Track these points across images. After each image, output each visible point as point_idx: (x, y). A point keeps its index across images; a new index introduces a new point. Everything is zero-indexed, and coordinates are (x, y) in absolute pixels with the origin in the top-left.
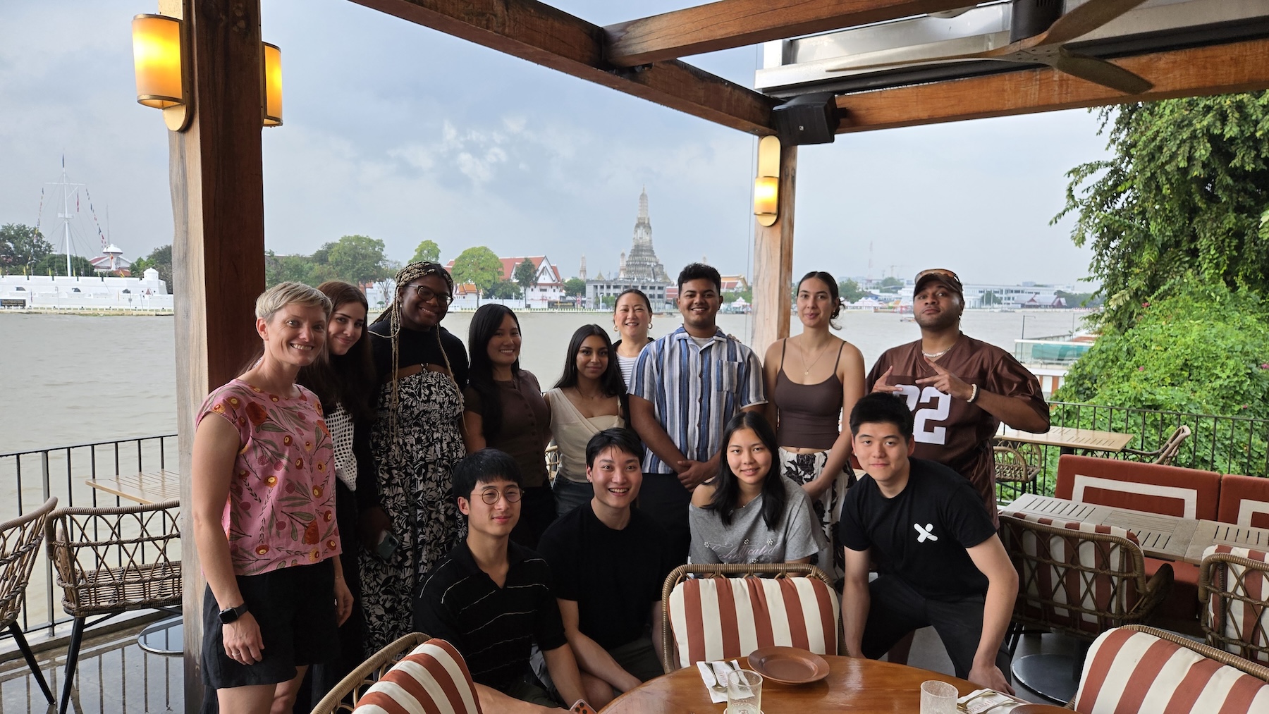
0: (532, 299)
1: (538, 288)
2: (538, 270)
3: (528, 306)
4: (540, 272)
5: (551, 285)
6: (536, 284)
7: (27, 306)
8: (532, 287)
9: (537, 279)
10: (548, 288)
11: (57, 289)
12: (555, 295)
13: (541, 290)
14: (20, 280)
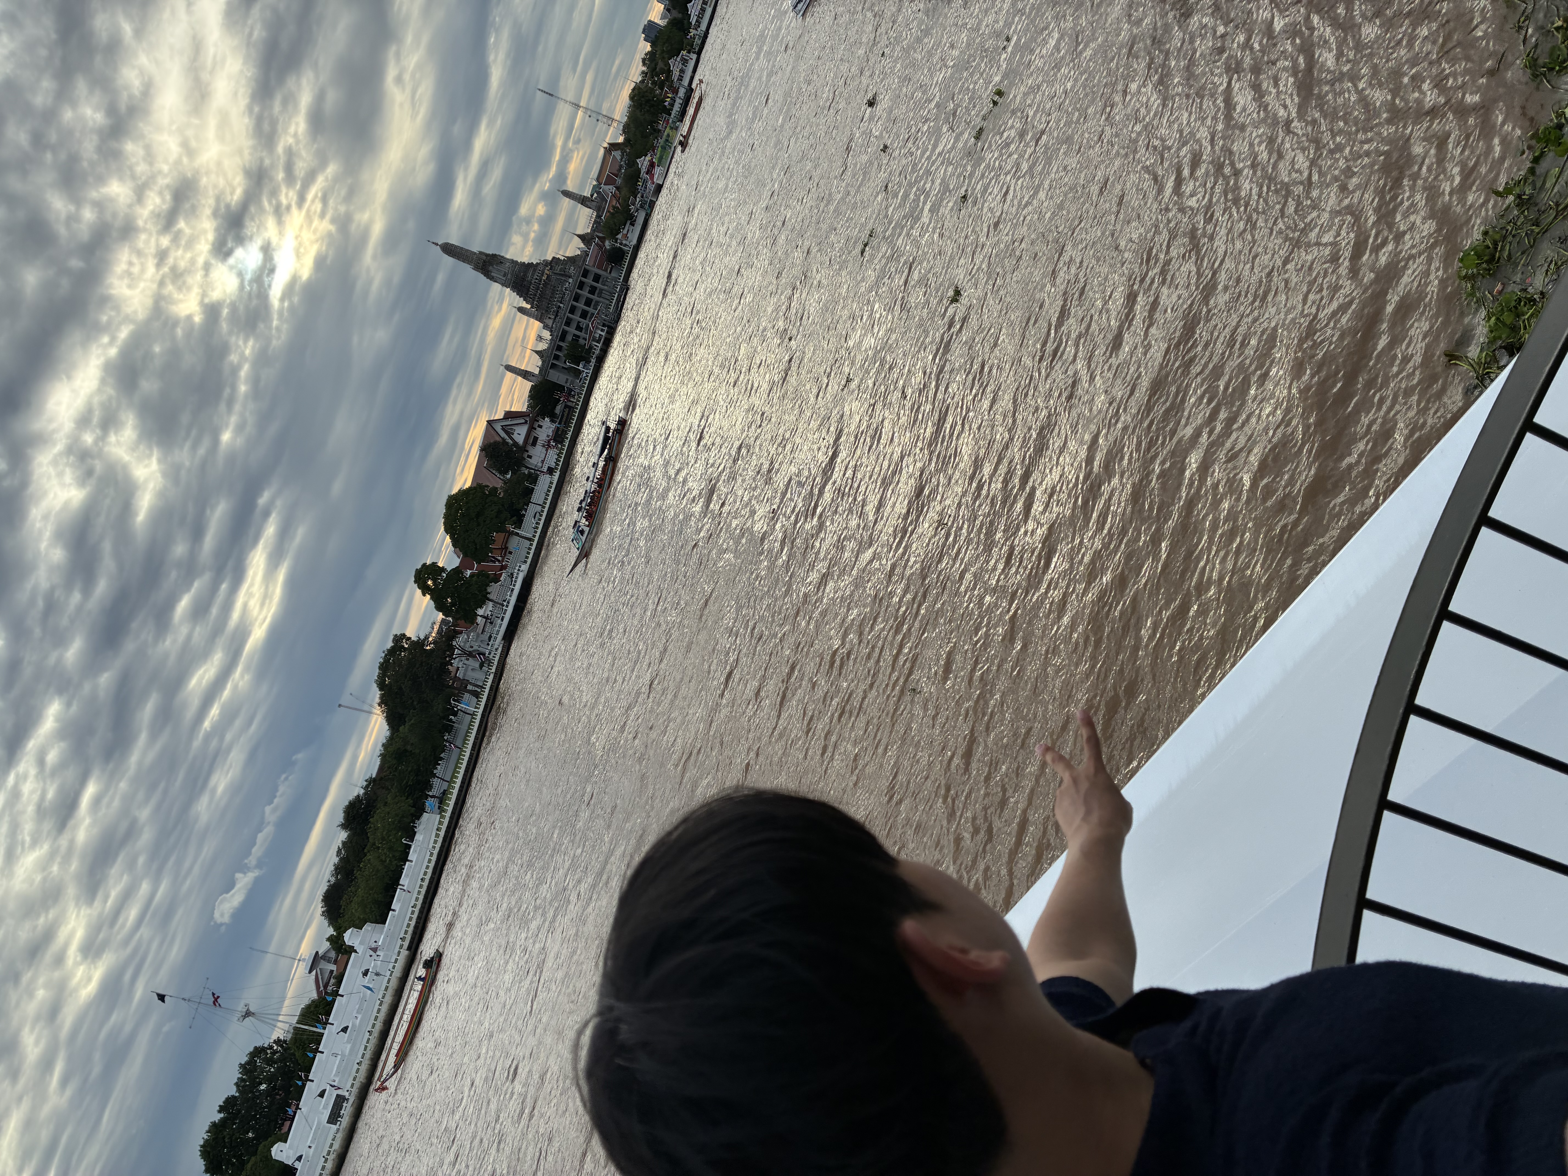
0: (543, 462)
1: (529, 448)
2: (503, 439)
3: (551, 471)
4: (506, 437)
5: (531, 429)
6: (523, 449)
7: (346, 1094)
8: (525, 455)
9: (515, 444)
10: (533, 434)
11: (335, 1055)
12: (547, 428)
13: (534, 443)
14: (310, 1090)
